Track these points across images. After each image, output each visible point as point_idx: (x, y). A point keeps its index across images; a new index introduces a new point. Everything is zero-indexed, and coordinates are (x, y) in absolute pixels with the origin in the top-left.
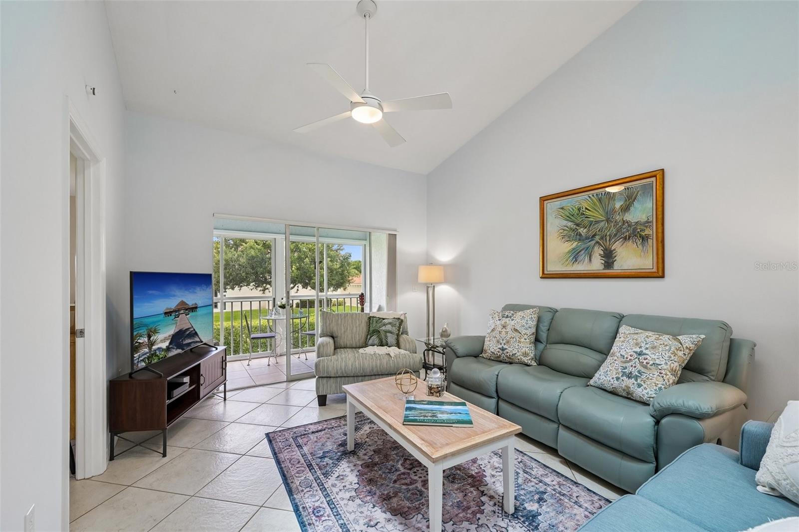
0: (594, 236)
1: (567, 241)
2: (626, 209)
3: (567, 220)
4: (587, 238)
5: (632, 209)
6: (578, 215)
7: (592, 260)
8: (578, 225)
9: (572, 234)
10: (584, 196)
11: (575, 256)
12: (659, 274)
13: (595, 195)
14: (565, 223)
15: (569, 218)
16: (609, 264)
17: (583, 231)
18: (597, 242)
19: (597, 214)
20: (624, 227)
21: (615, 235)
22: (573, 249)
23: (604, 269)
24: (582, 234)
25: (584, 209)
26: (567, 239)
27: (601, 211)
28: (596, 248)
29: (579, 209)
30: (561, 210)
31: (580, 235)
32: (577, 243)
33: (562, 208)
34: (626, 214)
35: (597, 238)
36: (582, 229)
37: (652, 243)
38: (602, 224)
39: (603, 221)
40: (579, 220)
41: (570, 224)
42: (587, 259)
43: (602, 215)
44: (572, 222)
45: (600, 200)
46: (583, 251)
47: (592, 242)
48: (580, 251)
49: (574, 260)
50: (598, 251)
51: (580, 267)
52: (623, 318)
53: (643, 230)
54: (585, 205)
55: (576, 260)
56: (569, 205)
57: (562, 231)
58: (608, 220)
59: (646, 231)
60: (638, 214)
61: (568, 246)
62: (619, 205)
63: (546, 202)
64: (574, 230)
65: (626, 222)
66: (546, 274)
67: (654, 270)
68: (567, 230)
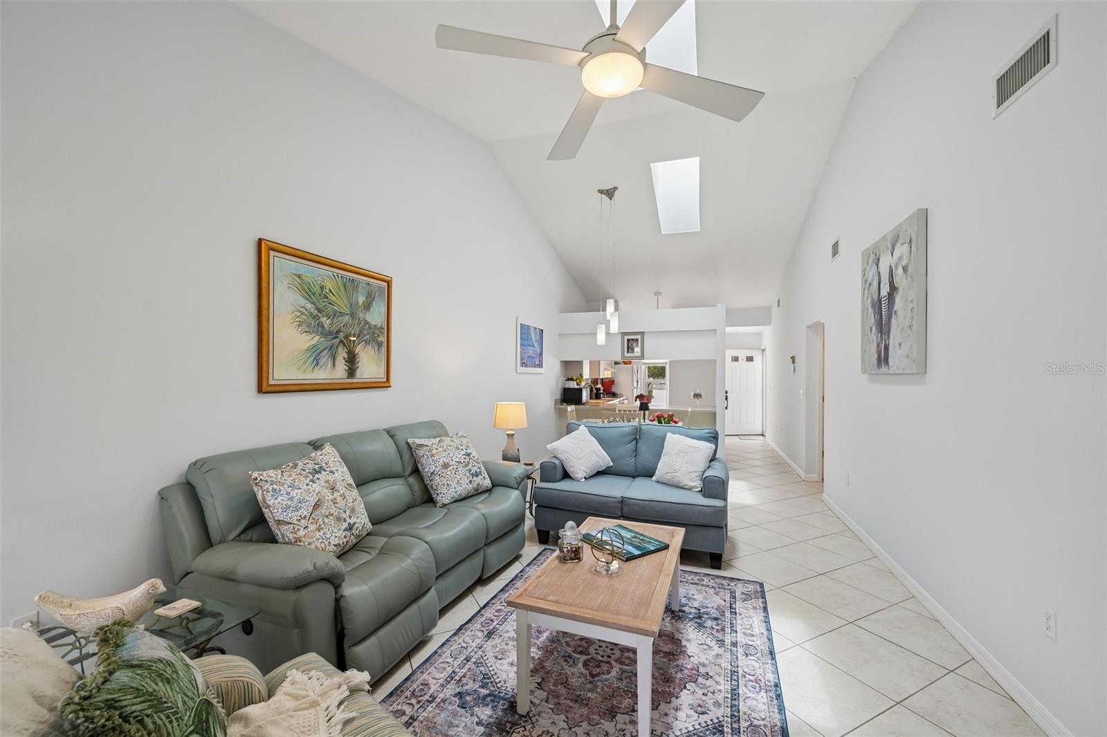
0: (338, 332)
1: (306, 332)
2: (367, 307)
3: (306, 299)
4: (330, 333)
5: (372, 309)
6: (320, 295)
7: (336, 364)
8: (320, 311)
9: (311, 323)
10: (327, 271)
11: (315, 354)
12: (385, 384)
13: (340, 275)
14: (303, 301)
15: (308, 295)
16: (351, 372)
17: (326, 322)
18: (342, 341)
19: (341, 304)
20: (365, 328)
21: (359, 336)
22: (314, 346)
23: (348, 378)
24: (325, 326)
25: (327, 291)
26: (304, 327)
27: (346, 301)
28: (340, 349)
29: (322, 288)
30: (297, 278)
31: (323, 327)
32: (318, 337)
33: (299, 276)
34: (368, 314)
35: (342, 335)
36: (325, 319)
37: (384, 349)
38: (347, 318)
39: (347, 314)
40: (321, 305)
41: (309, 306)
42: (330, 364)
43: (346, 307)
44: (312, 303)
45: (344, 285)
46: (326, 351)
47: (335, 340)
48: (322, 351)
49: (315, 362)
50: (342, 354)
51: (322, 375)
52: (390, 433)
53: (378, 336)
54: (329, 285)
55: (317, 364)
56: (309, 275)
57: (299, 314)
58: (352, 315)
59: (381, 338)
60: (375, 317)
61: (307, 341)
62: (361, 300)
63: (272, 253)
64: (315, 317)
65: (366, 323)
66: (271, 385)
67: (385, 380)
68: (305, 315)
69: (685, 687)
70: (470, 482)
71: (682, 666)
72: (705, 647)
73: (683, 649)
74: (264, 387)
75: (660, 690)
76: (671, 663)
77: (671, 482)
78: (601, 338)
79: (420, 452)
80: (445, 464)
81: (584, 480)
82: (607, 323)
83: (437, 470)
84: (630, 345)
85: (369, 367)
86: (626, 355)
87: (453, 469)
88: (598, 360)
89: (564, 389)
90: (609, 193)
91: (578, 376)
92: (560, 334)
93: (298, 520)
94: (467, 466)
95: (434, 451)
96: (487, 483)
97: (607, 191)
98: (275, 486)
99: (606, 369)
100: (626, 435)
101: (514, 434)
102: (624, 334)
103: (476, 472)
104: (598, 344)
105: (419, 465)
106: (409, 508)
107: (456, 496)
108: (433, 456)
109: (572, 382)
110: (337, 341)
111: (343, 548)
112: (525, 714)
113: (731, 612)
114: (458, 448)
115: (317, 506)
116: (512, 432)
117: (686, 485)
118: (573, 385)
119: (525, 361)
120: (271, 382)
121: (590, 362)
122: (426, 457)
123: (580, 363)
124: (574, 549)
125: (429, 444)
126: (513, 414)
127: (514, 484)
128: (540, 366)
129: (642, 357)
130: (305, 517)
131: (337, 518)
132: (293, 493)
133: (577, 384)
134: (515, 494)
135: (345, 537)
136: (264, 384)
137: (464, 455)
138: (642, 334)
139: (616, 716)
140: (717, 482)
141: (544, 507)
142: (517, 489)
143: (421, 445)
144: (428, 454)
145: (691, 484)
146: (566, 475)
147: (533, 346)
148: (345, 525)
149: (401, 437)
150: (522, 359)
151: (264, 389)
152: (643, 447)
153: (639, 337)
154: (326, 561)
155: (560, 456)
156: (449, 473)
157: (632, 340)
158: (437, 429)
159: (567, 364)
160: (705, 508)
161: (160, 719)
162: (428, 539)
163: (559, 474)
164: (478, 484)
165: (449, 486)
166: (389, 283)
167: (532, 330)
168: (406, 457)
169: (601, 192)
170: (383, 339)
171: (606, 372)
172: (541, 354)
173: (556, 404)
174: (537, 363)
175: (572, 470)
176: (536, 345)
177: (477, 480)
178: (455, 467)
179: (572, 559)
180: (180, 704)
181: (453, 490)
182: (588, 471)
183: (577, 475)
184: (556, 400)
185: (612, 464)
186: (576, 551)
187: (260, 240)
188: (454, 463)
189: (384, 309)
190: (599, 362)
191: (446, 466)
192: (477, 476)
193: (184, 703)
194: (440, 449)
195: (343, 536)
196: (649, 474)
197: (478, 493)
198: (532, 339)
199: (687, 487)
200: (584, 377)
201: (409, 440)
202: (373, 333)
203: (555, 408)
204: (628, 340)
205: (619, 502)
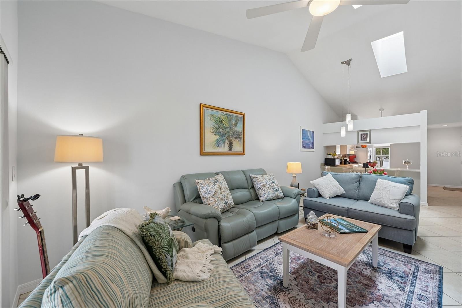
0: (225, 134)
1: (215, 135)
2: (236, 125)
3: (215, 123)
4: (223, 135)
5: (237, 125)
6: (219, 121)
7: (225, 146)
8: (219, 127)
9: (216, 131)
10: (222, 113)
11: (218, 143)
12: (242, 154)
13: (226, 114)
14: (214, 124)
15: (215, 122)
16: (230, 149)
17: (221, 131)
18: (227, 138)
20: (235, 133)
21: (233, 136)
22: (217, 139)
23: (229, 151)
24: (221, 132)
25: (222, 120)
26: (214, 133)
27: (228, 123)
28: (226, 140)
29: (220, 119)
30: (212, 116)
31: (220, 132)
32: (219, 136)
33: (212, 115)
34: (236, 128)
35: (227, 135)
36: (221, 130)
37: (242, 140)
38: (229, 129)
39: (228, 128)
40: (220, 125)
41: (216, 125)
42: (223, 146)
43: (228, 125)
44: (217, 124)
45: (228, 117)
46: (221, 141)
47: (224, 137)
48: (220, 141)
49: (218, 145)
50: (227, 142)
51: (220, 150)
52: (244, 172)
53: (240, 135)
54: (222, 118)
55: (218, 146)
56: (216, 115)
57: (212, 128)
58: (230, 128)
59: (241, 136)
60: (239, 128)
61: (215, 137)
62: (234, 122)
63: (204, 108)
64: (218, 129)
65: (236, 131)
66: (204, 153)
67: (242, 152)
68: (215, 129)
69: (373, 302)
70: (274, 193)
71: (373, 293)
72: (390, 288)
73: (376, 285)
74: (202, 153)
75: (357, 299)
76: (367, 289)
77: (379, 204)
78: (343, 133)
79: (254, 180)
80: (264, 185)
81: (329, 198)
82: (347, 126)
83: (260, 187)
84: (362, 136)
85: (237, 147)
86: (360, 142)
87: (267, 187)
88: (345, 145)
89: (326, 159)
90: (348, 63)
91: (333, 153)
92: (323, 134)
93: (209, 197)
94: (272, 187)
95: (260, 180)
96: (281, 194)
97: (346, 62)
98: (202, 185)
99: (350, 150)
100: (353, 179)
101: (296, 176)
102: (359, 131)
103: (277, 190)
104: (342, 136)
105: (254, 185)
106: (250, 201)
107: (268, 198)
108: (259, 181)
109: (330, 155)
110: (225, 137)
111: (224, 210)
112: (286, 287)
113: (413, 276)
114: (269, 179)
115: (215, 193)
116: (295, 175)
117: (389, 206)
118: (330, 157)
119: (305, 146)
120: (204, 152)
121: (340, 146)
122: (256, 182)
123: (334, 147)
124: (313, 224)
125: (258, 177)
126: (295, 167)
127: (293, 196)
128: (313, 148)
129: (370, 142)
130: (211, 197)
131: (222, 199)
132: (208, 188)
133: (333, 157)
134: (294, 201)
135: (224, 206)
136: (202, 152)
137: (272, 182)
138: (370, 131)
139: (330, 302)
140: (409, 206)
141: (308, 208)
142: (295, 199)
143: (255, 177)
144: (257, 181)
145: (392, 206)
146: (320, 196)
147: (309, 139)
148: (224, 202)
149: (248, 174)
150: (303, 145)
151: (202, 154)
152: (363, 185)
153: (368, 133)
154: (215, 211)
155: (317, 187)
156: (265, 189)
157: (364, 134)
158: (262, 172)
159: (327, 147)
160: (400, 219)
161: (159, 238)
162: (253, 212)
163: (316, 194)
164: (277, 195)
165: (265, 194)
166: (244, 115)
167: (308, 132)
168: (249, 181)
169: (343, 63)
170: (242, 137)
171: (350, 151)
172: (313, 143)
173: (321, 166)
174: (311, 147)
175: (322, 193)
176: (311, 139)
177: (277, 193)
178: (268, 187)
179: (312, 228)
180: (164, 236)
181: (267, 196)
182: (331, 195)
183: (325, 196)
184: (321, 164)
185: (345, 193)
186: (314, 225)
187: (201, 104)
188: (267, 185)
189: (242, 126)
190: (346, 146)
191: (264, 186)
192: (277, 191)
193: (165, 237)
194: (262, 179)
195: (223, 206)
196: (367, 199)
197: (277, 198)
198: (308, 136)
199: (389, 207)
200: (337, 154)
201: (250, 175)
202: (238, 135)
203: (321, 167)
204: (361, 134)
205: (346, 210)
